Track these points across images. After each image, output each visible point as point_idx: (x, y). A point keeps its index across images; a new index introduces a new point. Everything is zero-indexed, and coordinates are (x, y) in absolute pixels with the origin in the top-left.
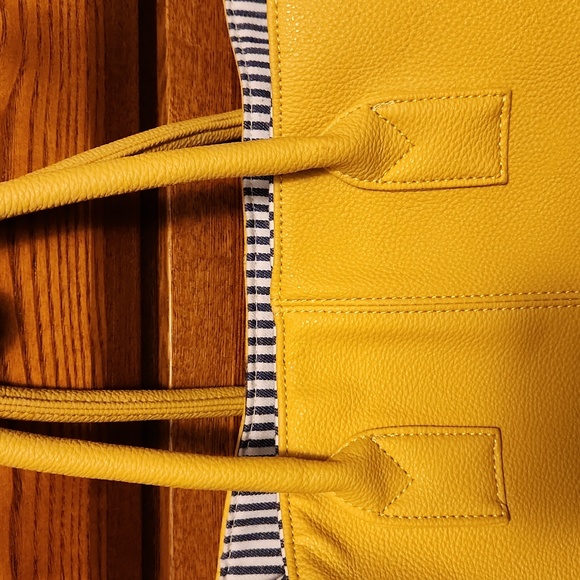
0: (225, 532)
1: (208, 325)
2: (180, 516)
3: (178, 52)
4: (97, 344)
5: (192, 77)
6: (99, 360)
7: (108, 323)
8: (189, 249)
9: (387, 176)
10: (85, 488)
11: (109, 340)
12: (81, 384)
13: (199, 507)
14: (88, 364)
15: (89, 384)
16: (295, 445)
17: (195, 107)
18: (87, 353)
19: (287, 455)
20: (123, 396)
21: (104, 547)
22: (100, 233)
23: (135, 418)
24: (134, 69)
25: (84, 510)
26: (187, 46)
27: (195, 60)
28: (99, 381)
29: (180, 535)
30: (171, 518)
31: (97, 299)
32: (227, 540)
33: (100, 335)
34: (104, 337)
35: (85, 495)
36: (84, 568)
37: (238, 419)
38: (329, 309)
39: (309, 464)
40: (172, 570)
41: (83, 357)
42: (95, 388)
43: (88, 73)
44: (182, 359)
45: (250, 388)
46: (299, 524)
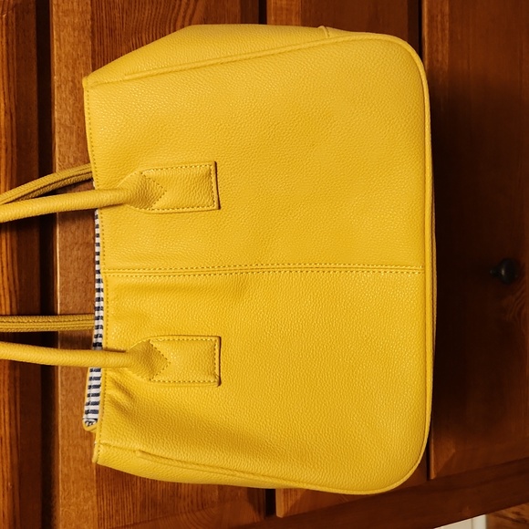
0: (88, 391)
1: (80, 280)
2: (64, 383)
3: (62, 130)
4: (13, 292)
5: (70, 143)
6: (14, 300)
7: (20, 281)
8: (69, 239)
9: (154, 206)
10: (7, 365)
11: (20, 290)
12: (4, 313)
13: (75, 378)
14: (8, 302)
15: (8, 313)
16: (111, 345)
17: (72, 160)
18: (7, 297)
19: (107, 350)
20: (24, 319)
21: (18, 396)
22: (15, 233)
23: (31, 330)
24: (35, 142)
25: (6, 376)
26: (68, 127)
27: (71, 133)
28: (15, 311)
29: (64, 393)
30: (59, 383)
31: (13, 269)
32: (89, 396)
33: (15, 287)
34: (17, 288)
35: (7, 368)
36: (7, 406)
37: (91, 331)
38: (125, 275)
39: (110, 354)
40: (60, 411)
41: (5, 299)
42: (12, 315)
43: (6, 150)
44: (65, 298)
45: (96, 315)
46: (109, 384)
